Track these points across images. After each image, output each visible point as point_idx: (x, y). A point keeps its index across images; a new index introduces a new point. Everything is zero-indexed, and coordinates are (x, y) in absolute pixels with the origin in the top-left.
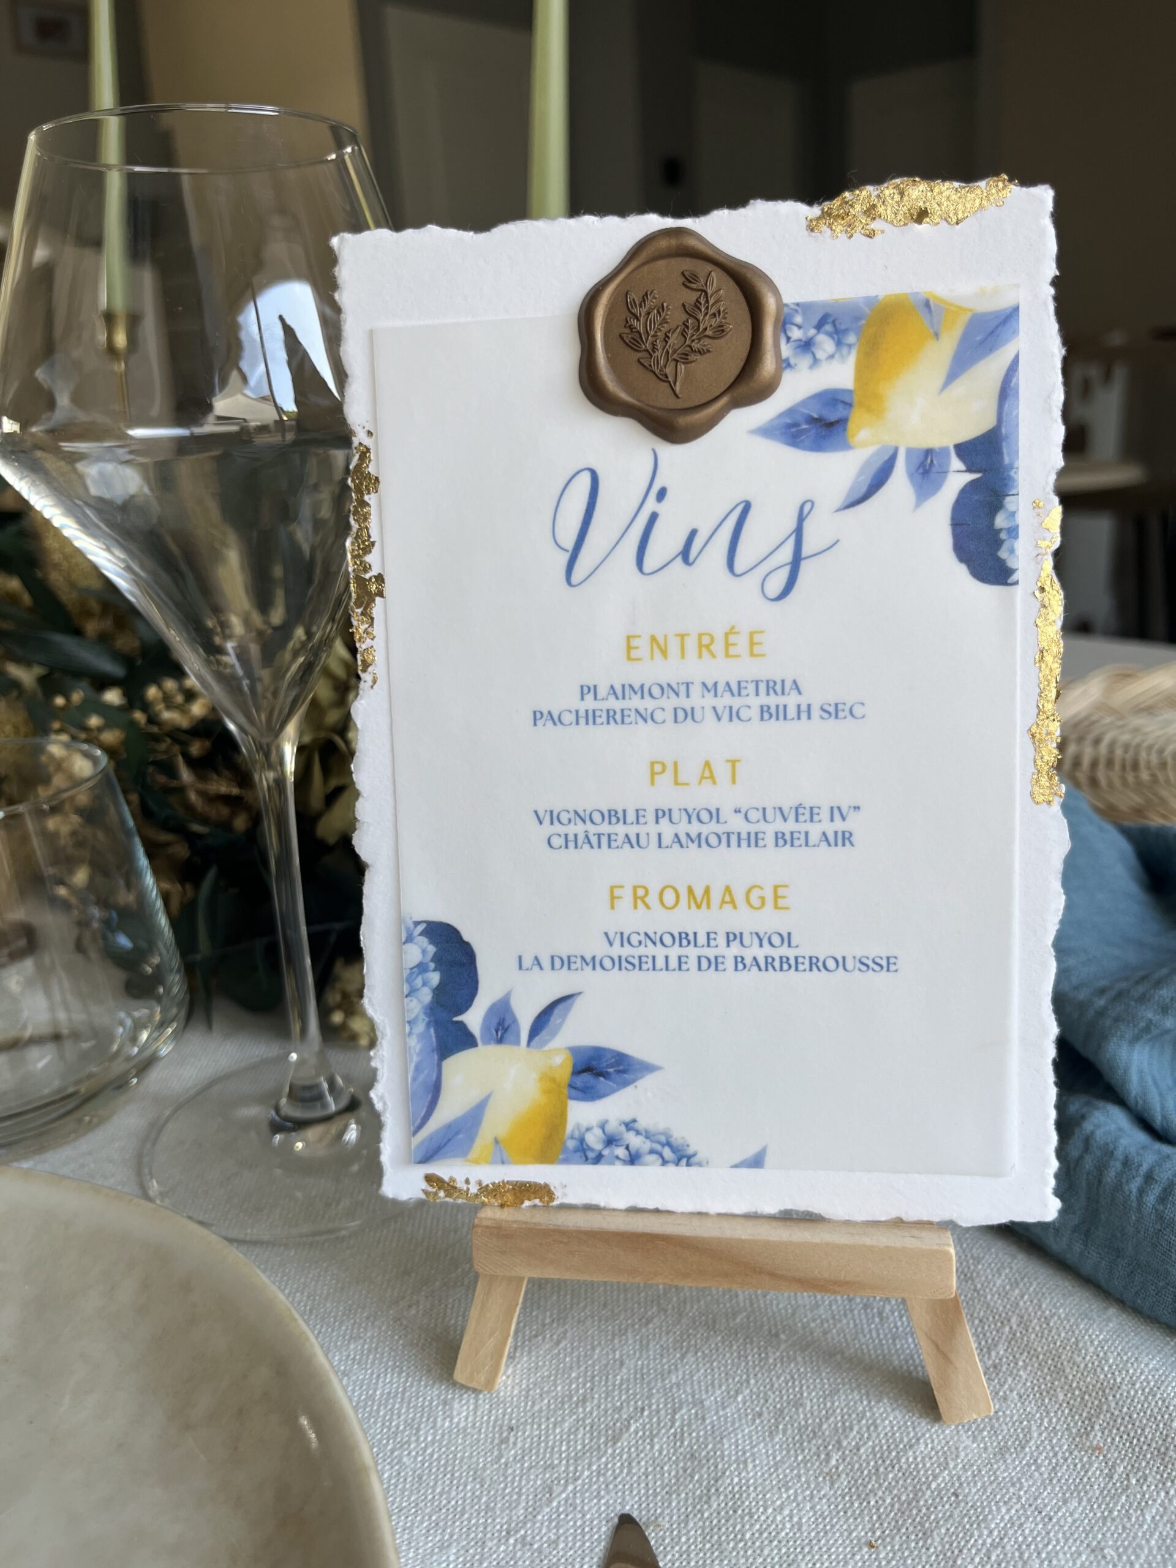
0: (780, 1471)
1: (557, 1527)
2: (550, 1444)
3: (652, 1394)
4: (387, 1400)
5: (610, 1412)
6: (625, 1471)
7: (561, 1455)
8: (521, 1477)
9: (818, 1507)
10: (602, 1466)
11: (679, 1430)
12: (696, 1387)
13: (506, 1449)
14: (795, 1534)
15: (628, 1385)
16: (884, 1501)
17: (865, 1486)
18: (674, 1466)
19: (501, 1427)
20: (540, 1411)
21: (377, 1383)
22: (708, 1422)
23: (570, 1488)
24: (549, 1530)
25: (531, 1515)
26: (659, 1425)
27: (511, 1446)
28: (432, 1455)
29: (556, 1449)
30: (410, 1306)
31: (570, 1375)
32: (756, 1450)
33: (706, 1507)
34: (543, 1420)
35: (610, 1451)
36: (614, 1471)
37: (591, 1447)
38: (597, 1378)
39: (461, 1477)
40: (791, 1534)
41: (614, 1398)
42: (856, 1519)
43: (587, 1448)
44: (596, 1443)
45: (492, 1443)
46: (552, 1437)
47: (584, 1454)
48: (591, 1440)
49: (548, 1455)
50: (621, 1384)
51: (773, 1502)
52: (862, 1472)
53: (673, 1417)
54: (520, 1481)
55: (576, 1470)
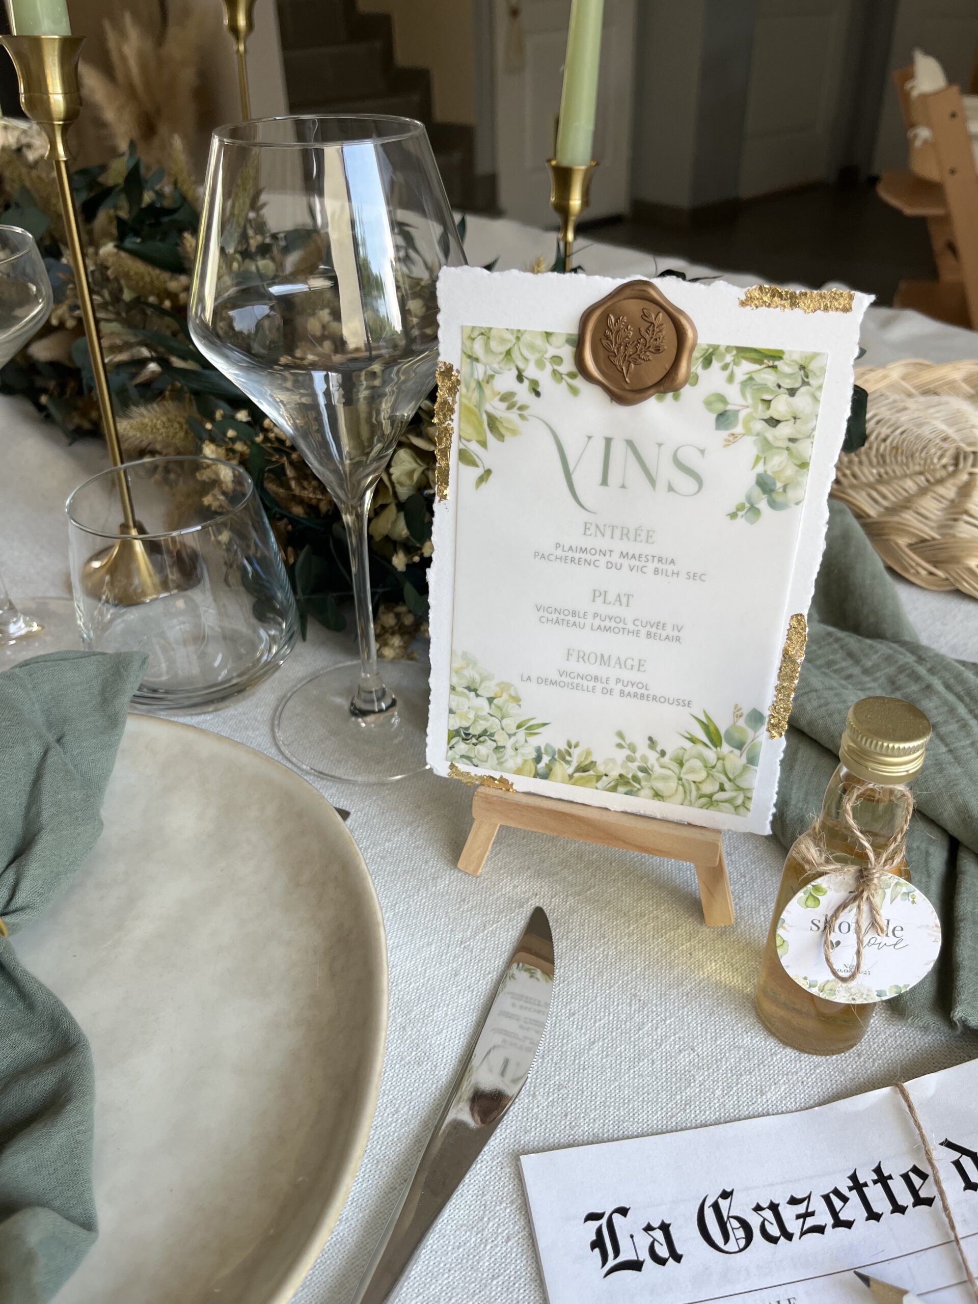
1: (486, 943)
4: (404, 874)
8: (470, 918)
19: (462, 894)
20: (483, 888)
21: (399, 865)
23: (495, 925)
24: (481, 944)
28: (425, 903)
30: (418, 826)
35: (517, 911)
39: (439, 915)
55: (498, 918)
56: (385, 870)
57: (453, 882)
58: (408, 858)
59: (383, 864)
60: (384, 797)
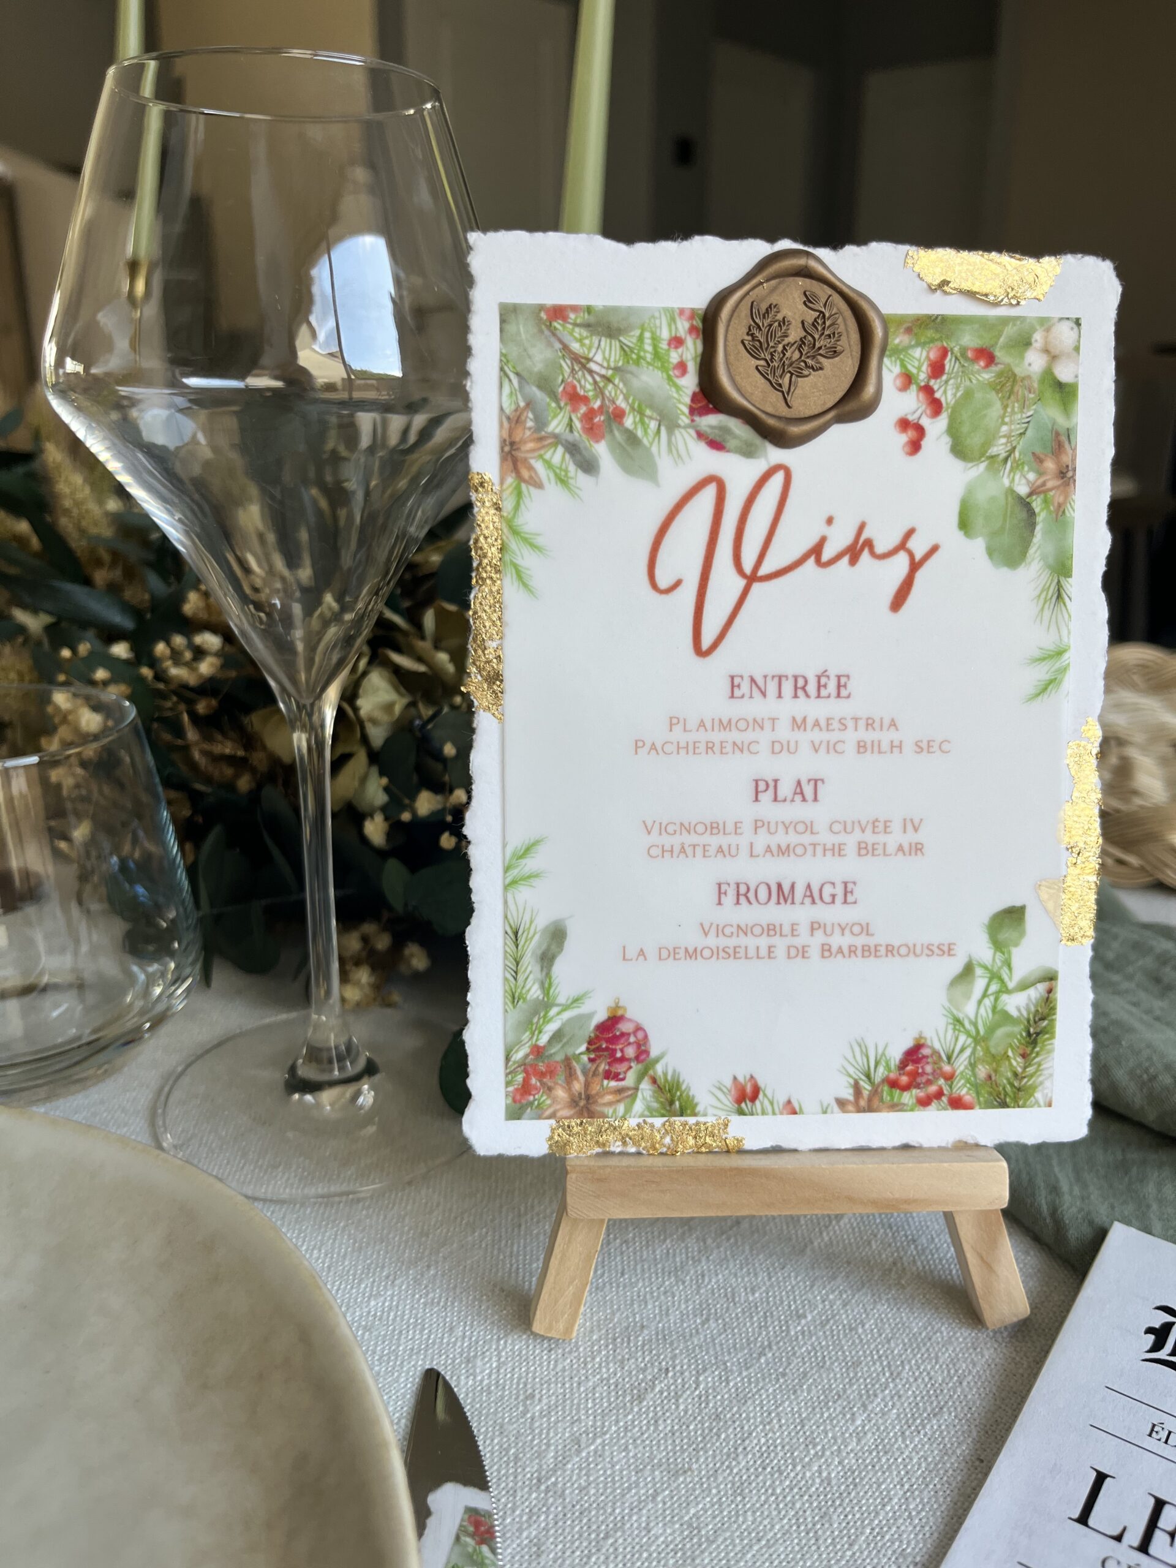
0: (807, 1427)
1: (588, 1475)
2: (575, 1402)
3: (675, 1355)
4: (410, 1356)
5: (634, 1373)
6: (652, 1428)
7: (587, 1411)
8: (549, 1430)
9: (846, 1461)
10: (629, 1423)
11: (703, 1392)
12: (718, 1349)
13: (531, 1404)
14: (825, 1488)
15: (651, 1346)
16: (911, 1459)
17: (892, 1445)
18: (699, 1426)
19: (525, 1384)
20: (564, 1370)
21: (399, 1339)
22: (731, 1384)
23: (599, 1441)
24: (579, 1477)
25: (560, 1464)
26: (683, 1386)
27: (536, 1402)
29: (582, 1406)
30: (429, 1267)
31: (592, 1337)
32: (781, 1408)
33: (734, 1463)
34: (567, 1379)
35: (636, 1409)
36: (641, 1427)
37: (617, 1405)
38: (619, 1340)
39: (487, 1431)
40: (821, 1489)
41: (637, 1360)
42: (884, 1473)
43: (613, 1405)
44: (621, 1401)
45: (516, 1399)
46: (577, 1395)
47: (610, 1411)
48: (617, 1398)
49: (574, 1412)
50: (643, 1345)
51: (802, 1460)
52: (889, 1433)
53: (697, 1378)
54: (548, 1434)
55: (603, 1426)
56: (374, 1352)
57: (504, 1363)
58: (416, 1325)
59: (369, 1340)
60: (360, 1221)
